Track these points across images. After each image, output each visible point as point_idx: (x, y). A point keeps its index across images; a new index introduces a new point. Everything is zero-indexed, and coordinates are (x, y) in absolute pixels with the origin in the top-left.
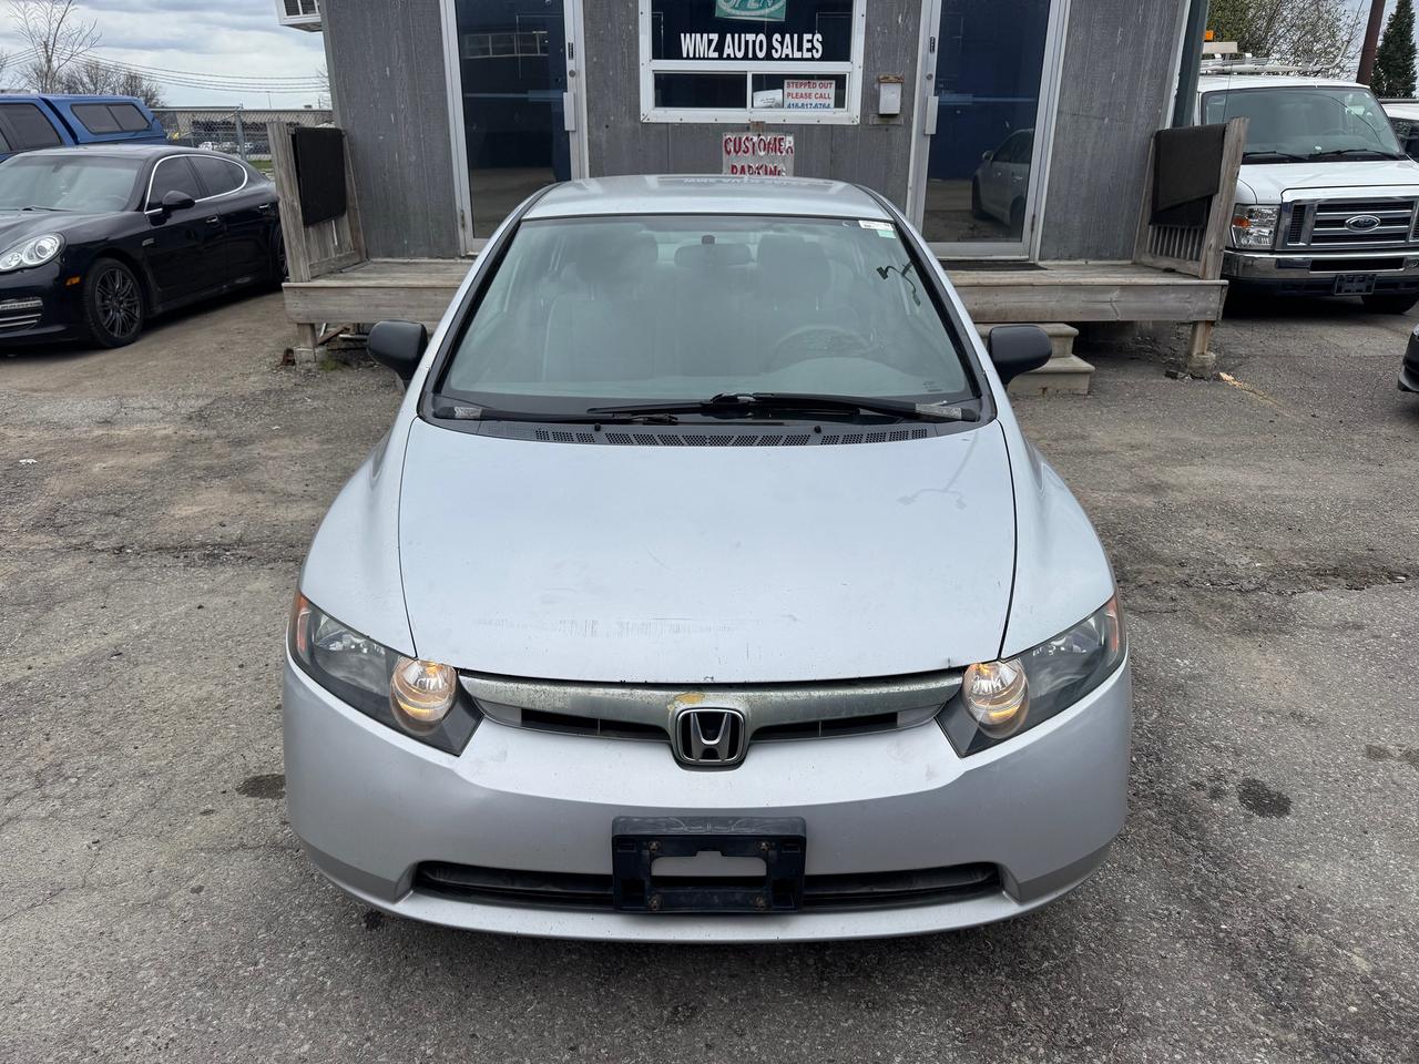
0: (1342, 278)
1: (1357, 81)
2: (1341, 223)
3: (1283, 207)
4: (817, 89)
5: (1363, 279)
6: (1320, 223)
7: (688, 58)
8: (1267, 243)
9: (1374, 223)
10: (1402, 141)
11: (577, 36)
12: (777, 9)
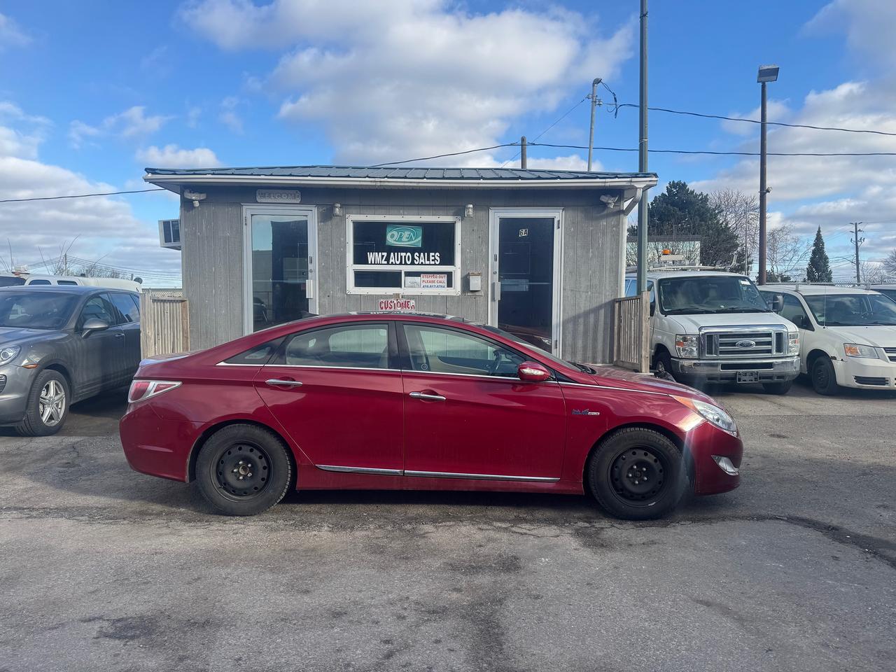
0: (739, 375)
2: (734, 344)
3: (701, 336)
4: (438, 278)
5: (752, 374)
6: (722, 344)
7: (371, 264)
9: (752, 344)
11: (314, 253)
12: (417, 242)
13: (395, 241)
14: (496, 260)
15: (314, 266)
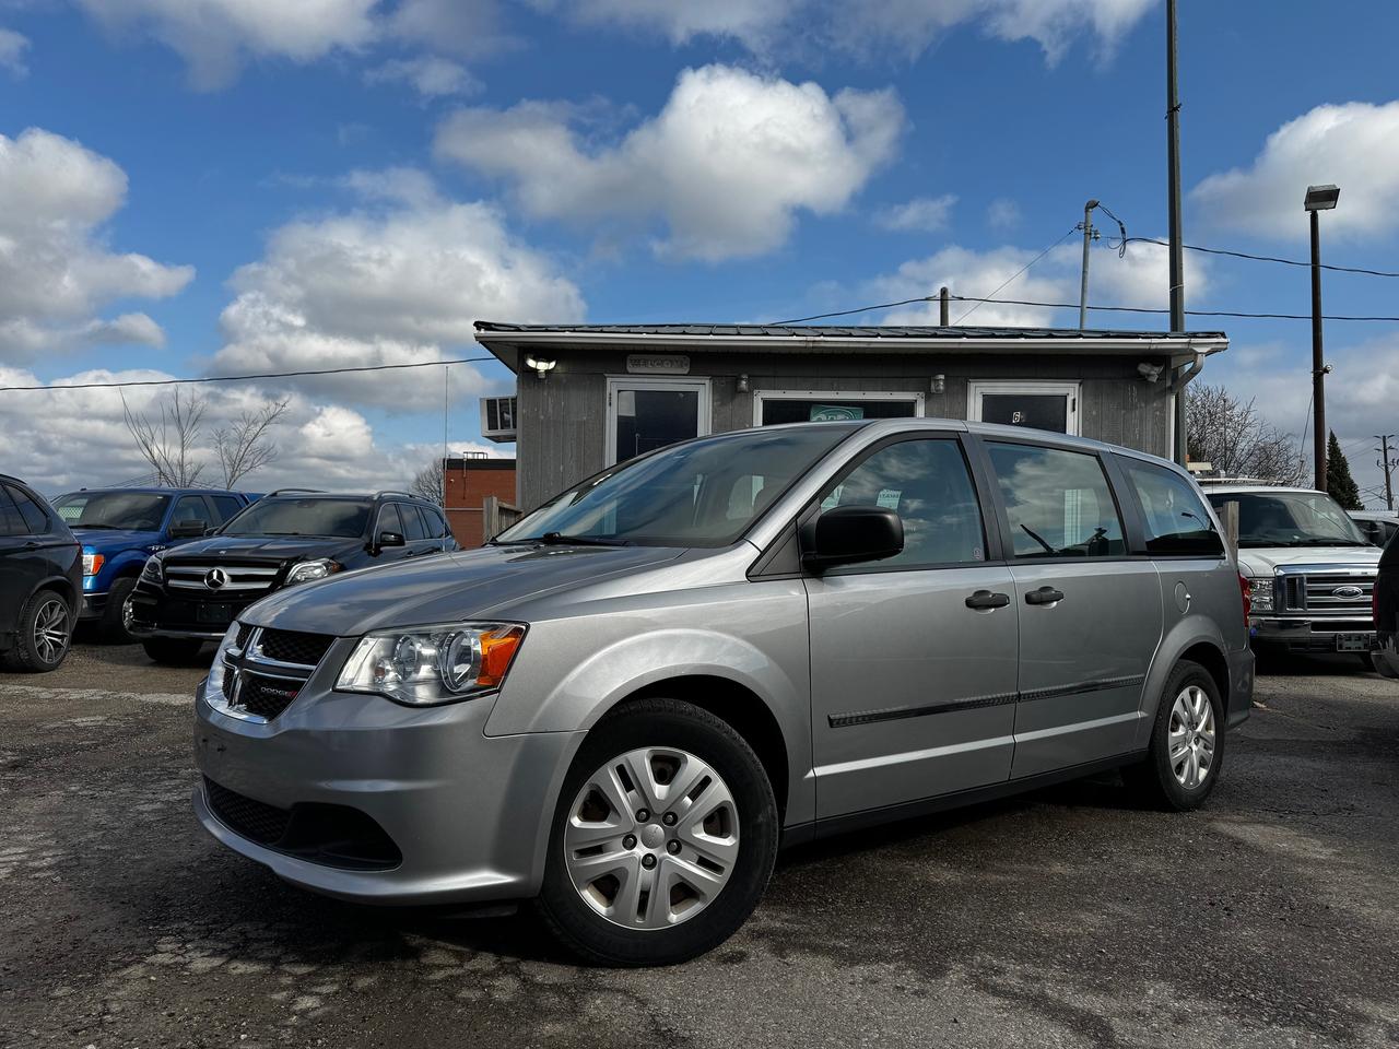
0: (1341, 638)
1: (1316, 489)
2: (1329, 593)
3: (1278, 579)
5: (1359, 638)
6: (1312, 593)
8: (1269, 607)
9: (1357, 593)
10: (1365, 533)
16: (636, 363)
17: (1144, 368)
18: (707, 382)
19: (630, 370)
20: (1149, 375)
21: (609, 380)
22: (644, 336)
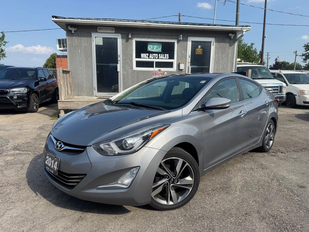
7: (142, 58)
9: (272, 90)
10: (273, 76)
11: (120, 53)
12: (160, 50)
13: (151, 49)
14: (189, 57)
15: (120, 59)
16: (100, 29)
17: (230, 35)
18: (120, 35)
19: (98, 31)
20: (231, 37)
21: (92, 34)
22: (102, 21)
